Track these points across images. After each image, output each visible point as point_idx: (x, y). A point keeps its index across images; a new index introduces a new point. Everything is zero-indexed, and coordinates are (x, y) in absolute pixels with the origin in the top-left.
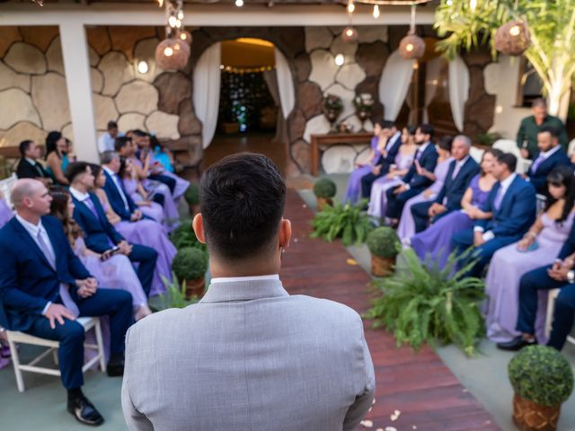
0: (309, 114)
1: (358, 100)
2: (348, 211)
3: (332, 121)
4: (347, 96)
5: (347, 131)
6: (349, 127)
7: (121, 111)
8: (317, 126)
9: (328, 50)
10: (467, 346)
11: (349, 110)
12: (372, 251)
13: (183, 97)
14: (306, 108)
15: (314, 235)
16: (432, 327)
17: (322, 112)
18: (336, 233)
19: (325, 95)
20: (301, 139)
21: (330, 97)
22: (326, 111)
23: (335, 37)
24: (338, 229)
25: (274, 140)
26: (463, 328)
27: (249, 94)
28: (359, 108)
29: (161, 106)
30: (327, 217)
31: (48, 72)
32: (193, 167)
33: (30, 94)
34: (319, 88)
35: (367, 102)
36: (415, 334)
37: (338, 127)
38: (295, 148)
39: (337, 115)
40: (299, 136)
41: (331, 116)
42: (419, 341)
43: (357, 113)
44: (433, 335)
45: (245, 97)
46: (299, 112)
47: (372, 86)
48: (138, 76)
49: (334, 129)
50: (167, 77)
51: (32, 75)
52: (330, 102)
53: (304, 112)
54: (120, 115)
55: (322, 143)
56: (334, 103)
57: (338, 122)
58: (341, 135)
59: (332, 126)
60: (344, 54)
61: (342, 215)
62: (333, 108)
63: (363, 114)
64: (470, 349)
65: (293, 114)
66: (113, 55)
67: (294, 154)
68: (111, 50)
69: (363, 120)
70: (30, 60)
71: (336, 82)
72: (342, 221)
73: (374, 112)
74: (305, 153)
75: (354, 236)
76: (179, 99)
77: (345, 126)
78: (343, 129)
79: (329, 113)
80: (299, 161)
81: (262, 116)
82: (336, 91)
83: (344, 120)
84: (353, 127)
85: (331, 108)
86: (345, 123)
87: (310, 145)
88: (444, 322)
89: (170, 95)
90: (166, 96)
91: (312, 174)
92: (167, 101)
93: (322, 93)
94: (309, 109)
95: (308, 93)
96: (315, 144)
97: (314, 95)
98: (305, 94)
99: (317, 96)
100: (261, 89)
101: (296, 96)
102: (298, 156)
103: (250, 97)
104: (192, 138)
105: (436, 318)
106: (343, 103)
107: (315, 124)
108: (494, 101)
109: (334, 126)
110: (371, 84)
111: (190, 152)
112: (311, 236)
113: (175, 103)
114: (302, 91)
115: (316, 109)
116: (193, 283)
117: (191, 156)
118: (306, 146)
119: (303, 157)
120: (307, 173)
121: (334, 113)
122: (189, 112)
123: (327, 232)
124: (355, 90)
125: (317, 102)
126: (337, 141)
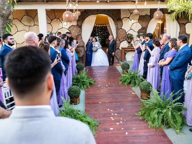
0: (121, 40)
2: (133, 74)
3: (129, 43)
4: (135, 34)
9: (129, 18)
10: (177, 129)
11: (135, 39)
12: (141, 90)
14: (120, 38)
15: (121, 83)
16: (163, 121)
17: (126, 40)
19: (127, 34)
20: (118, 48)
21: (129, 34)
23: (131, 13)
24: (129, 81)
26: (176, 122)
27: (102, 34)
30: (126, 77)
31: (34, 25)
32: (80, 58)
34: (125, 31)
36: (156, 123)
40: (118, 47)
41: (129, 41)
42: (157, 126)
44: (163, 124)
45: (101, 35)
46: (118, 39)
47: (144, 31)
48: (64, 26)
50: (73, 27)
51: (29, 26)
52: (129, 36)
55: (125, 50)
56: (130, 36)
59: (129, 44)
60: (134, 20)
61: (131, 76)
62: (130, 38)
64: (178, 131)
66: (56, 19)
68: (55, 18)
70: (29, 21)
71: (131, 29)
72: (131, 78)
74: (119, 53)
75: (135, 84)
76: (77, 35)
79: (128, 40)
80: (117, 56)
81: (106, 41)
82: (131, 32)
85: (129, 38)
87: (121, 51)
88: (168, 119)
89: (74, 33)
90: (72, 33)
91: (122, 61)
92: (73, 35)
93: (126, 33)
94: (121, 38)
95: (121, 33)
96: (123, 50)
97: (123, 33)
98: (120, 33)
99: (124, 34)
100: (106, 32)
101: (117, 34)
102: (117, 55)
103: (103, 35)
104: (81, 48)
105: (165, 117)
106: (133, 37)
107: (123, 43)
108: (189, 36)
109: (130, 44)
110: (144, 30)
111: (80, 52)
112: (119, 83)
113: (75, 36)
114: (119, 32)
115: (124, 39)
116: (75, 98)
117: (80, 54)
118: (120, 51)
119: (119, 55)
120: (120, 61)
121: (130, 40)
122: (80, 39)
123: (125, 82)
124: (138, 32)
125: (124, 36)
126: (131, 50)
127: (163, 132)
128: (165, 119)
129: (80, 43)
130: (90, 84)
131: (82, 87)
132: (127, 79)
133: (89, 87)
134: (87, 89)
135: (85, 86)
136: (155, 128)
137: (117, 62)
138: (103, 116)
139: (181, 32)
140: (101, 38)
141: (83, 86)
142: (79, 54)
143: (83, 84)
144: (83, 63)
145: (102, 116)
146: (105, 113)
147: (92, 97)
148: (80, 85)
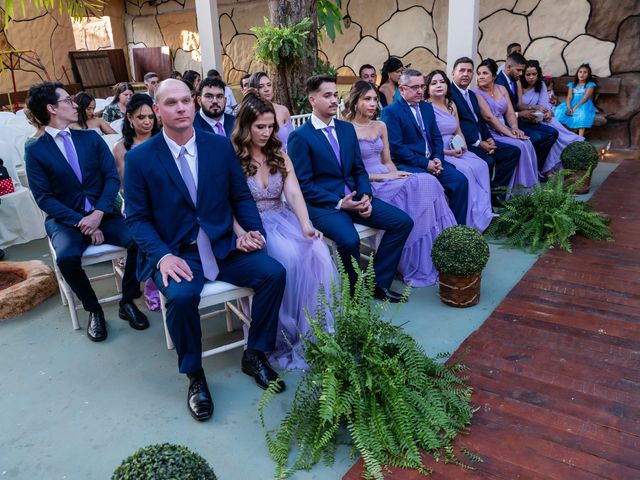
7: (533, 37)
13: (629, 14)
29: (591, 29)
32: (621, 121)
33: (431, 14)
54: (532, 41)
76: (621, 17)
89: (608, 12)
90: (602, 11)
92: (600, 22)
104: (629, 77)
111: (623, 100)
113: (612, 23)
116: (454, 280)
117: (624, 104)
122: (633, 37)
129: (630, 54)
131: (536, 240)
133: (566, 247)
138: (524, 394)
141: (542, 240)
142: (618, 103)
144: (629, 146)
148: (528, 231)
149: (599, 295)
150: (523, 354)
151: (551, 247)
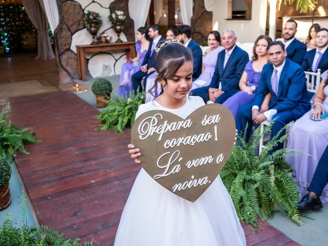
0: (73, 28)
1: (114, 16)
3: (94, 34)
4: (104, 14)
5: (107, 41)
6: (108, 38)
8: (81, 39)
11: (106, 25)
14: (70, 23)
15: (105, 127)
17: (85, 27)
18: (124, 124)
19: (86, 12)
20: (69, 49)
21: (89, 13)
22: (88, 26)
24: (126, 121)
25: (37, 58)
27: (9, 22)
28: (115, 23)
30: (115, 110)
34: (80, 6)
35: (121, 17)
37: (99, 39)
38: (64, 57)
39: (98, 29)
40: (67, 47)
41: (93, 29)
43: (114, 27)
45: (6, 24)
46: (65, 26)
47: (123, 5)
49: (95, 40)
52: (91, 17)
53: (68, 26)
55: (87, 52)
56: (94, 18)
57: (98, 35)
58: (102, 45)
59: (94, 38)
61: (128, 107)
62: (92, 23)
63: (118, 27)
65: (60, 29)
67: (64, 64)
69: (118, 32)
71: (93, 2)
72: (128, 113)
73: (126, 26)
74: (72, 61)
77: (105, 37)
78: (103, 40)
79: (91, 27)
80: (69, 69)
82: (94, 8)
83: (103, 33)
84: (111, 38)
86: (105, 35)
87: (76, 55)
88: (269, 194)
91: (81, 79)
93: (83, 10)
94: (73, 24)
95: (70, 11)
96: (82, 53)
97: (76, 12)
98: (68, 10)
99: (79, 13)
100: (19, 18)
101: (60, 13)
102: (67, 65)
103: (11, 25)
105: (261, 191)
106: (102, 19)
107: (79, 36)
108: (212, 16)
109: (96, 38)
110: (122, 3)
112: (102, 129)
114: (65, 8)
115: (79, 24)
118: (74, 56)
119: (71, 65)
120: (76, 78)
121: (95, 27)
123: (116, 124)
124: (109, 8)
125: (80, 18)
126: (99, 50)
127: (272, 228)
128: (263, 195)
130: (25, 142)
132: (119, 115)
133: (24, 152)
134: (21, 159)
135: (11, 151)
136: (250, 224)
137: (70, 83)
138: (103, 226)
139: (196, 8)
140: (8, 34)
141: (6, 152)
143: (2, 147)
145: (99, 227)
146: (106, 216)
147: (47, 179)
149: (70, 167)
150: (77, 210)
151: (15, 155)
